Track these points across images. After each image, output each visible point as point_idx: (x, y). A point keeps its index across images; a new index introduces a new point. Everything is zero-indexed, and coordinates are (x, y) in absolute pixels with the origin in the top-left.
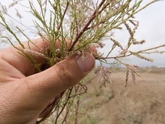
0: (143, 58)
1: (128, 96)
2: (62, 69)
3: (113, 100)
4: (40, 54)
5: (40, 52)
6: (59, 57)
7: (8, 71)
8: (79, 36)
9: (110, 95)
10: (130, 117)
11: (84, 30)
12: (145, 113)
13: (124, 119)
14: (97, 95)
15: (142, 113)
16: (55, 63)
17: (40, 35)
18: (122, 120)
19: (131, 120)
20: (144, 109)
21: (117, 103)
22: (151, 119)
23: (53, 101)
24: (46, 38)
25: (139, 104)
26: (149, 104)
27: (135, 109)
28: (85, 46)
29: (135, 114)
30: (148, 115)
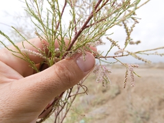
0: (140, 59)
1: (135, 92)
2: (62, 68)
3: (120, 96)
4: (37, 54)
5: (37, 52)
6: (58, 57)
7: (5, 72)
8: (78, 35)
9: (117, 91)
10: (137, 113)
11: (83, 28)
12: (153, 109)
13: (131, 115)
14: (104, 91)
15: (150, 109)
16: (54, 63)
17: (37, 34)
18: (129, 117)
19: (139, 115)
20: (152, 105)
21: (123, 99)
22: (159, 115)
23: (52, 101)
24: (44, 37)
25: (147, 100)
26: (157, 100)
27: (142, 105)
28: (84, 45)
29: (143, 110)
30: (156, 110)
